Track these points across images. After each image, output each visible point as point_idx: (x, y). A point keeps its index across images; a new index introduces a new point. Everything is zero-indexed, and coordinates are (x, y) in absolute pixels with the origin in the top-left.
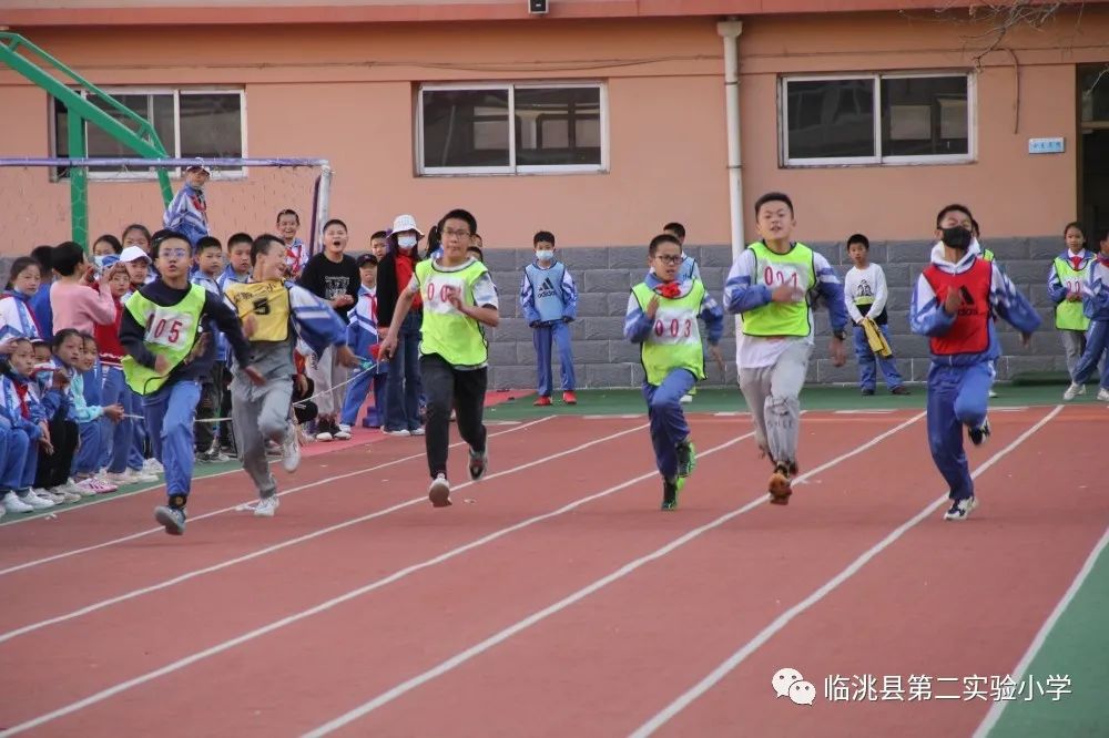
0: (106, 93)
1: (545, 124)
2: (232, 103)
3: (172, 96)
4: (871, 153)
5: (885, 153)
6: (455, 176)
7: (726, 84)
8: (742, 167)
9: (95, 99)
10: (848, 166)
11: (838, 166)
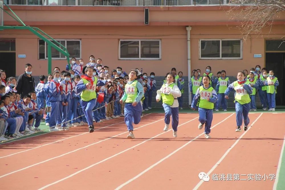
0: (55, 40)
1: (144, 48)
2: (78, 43)
3: (65, 41)
4: (219, 56)
5: (222, 57)
6: (127, 60)
7: (188, 41)
8: (191, 59)
9: (53, 42)
10: (214, 59)
11: (212, 59)
